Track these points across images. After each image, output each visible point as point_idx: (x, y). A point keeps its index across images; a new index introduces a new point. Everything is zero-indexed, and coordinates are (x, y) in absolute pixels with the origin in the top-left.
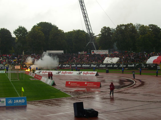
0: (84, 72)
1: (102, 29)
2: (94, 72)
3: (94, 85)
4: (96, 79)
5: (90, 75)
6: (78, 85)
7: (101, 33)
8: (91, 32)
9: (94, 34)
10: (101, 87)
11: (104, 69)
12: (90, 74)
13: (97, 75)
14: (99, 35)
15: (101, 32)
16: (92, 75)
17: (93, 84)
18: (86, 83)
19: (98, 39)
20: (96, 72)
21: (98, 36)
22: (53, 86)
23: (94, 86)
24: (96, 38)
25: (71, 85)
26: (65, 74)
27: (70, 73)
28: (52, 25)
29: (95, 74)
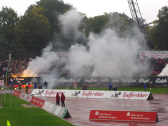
0: (125, 94)
1: (160, 11)
2: (144, 93)
3: (144, 118)
4: (148, 107)
5: (136, 98)
6: (114, 118)
7: (158, 19)
8: (139, 17)
9: (144, 21)
10: (157, 121)
11: (165, 87)
12: (136, 96)
13: (150, 98)
14: (154, 22)
15: (159, 16)
16: (141, 98)
17: (142, 115)
18: (128, 114)
19: (152, 30)
20: (148, 93)
21: (152, 25)
22: (65, 120)
23: (144, 120)
24: (149, 27)
25: (100, 117)
26: (89, 97)
27: (99, 94)
28: (63, 3)
29: (147, 97)
